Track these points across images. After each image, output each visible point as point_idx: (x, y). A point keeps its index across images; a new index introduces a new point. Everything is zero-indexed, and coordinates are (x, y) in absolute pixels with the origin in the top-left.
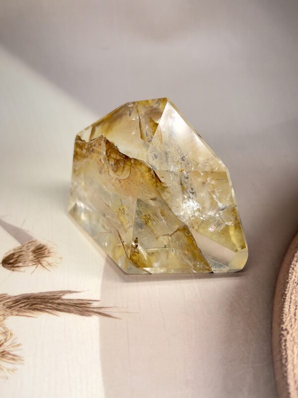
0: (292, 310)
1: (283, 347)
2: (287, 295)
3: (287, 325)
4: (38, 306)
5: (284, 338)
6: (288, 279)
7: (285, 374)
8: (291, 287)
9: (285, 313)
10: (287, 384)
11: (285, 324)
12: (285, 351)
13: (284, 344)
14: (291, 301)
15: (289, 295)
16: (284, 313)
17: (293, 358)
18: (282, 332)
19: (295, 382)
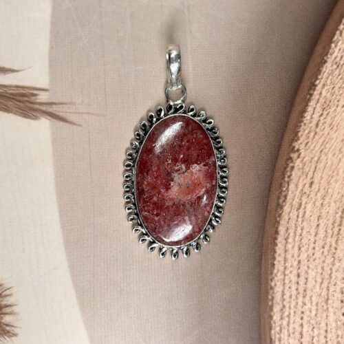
0: (316, 116)
1: (286, 179)
2: (317, 88)
3: (301, 143)
5: (291, 165)
6: (327, 55)
7: (278, 219)
8: (327, 71)
9: (305, 122)
10: (277, 233)
11: (299, 142)
12: (286, 185)
13: (289, 174)
14: (319, 99)
15: (319, 88)
16: (302, 121)
17: (295, 196)
18: (292, 155)
19: (287, 230)
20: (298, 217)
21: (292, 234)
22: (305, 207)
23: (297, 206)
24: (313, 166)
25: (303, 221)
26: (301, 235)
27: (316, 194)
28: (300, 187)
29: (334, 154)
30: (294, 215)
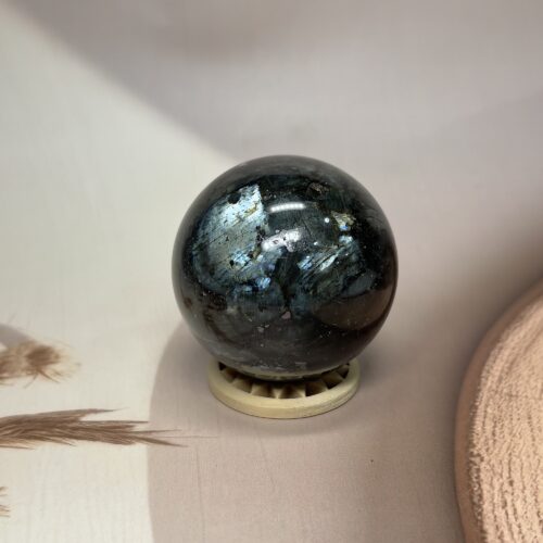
0: (489, 428)
1: (474, 480)
2: (479, 408)
3: (480, 449)
4: (37, 433)
5: (476, 467)
6: (479, 384)
7: (479, 518)
8: (485, 396)
10: (483, 531)
11: (477, 448)
12: (477, 485)
13: (475, 475)
14: (485, 416)
15: (481, 407)
16: (474, 432)
17: (493, 495)
18: (473, 459)
19: (497, 528)
20: (507, 514)
21: (506, 532)
22: (513, 505)
23: (501, 504)
24: (506, 468)
25: (516, 519)
26: (520, 532)
27: (523, 492)
28: (497, 487)
29: (529, 456)
30: (500, 513)
